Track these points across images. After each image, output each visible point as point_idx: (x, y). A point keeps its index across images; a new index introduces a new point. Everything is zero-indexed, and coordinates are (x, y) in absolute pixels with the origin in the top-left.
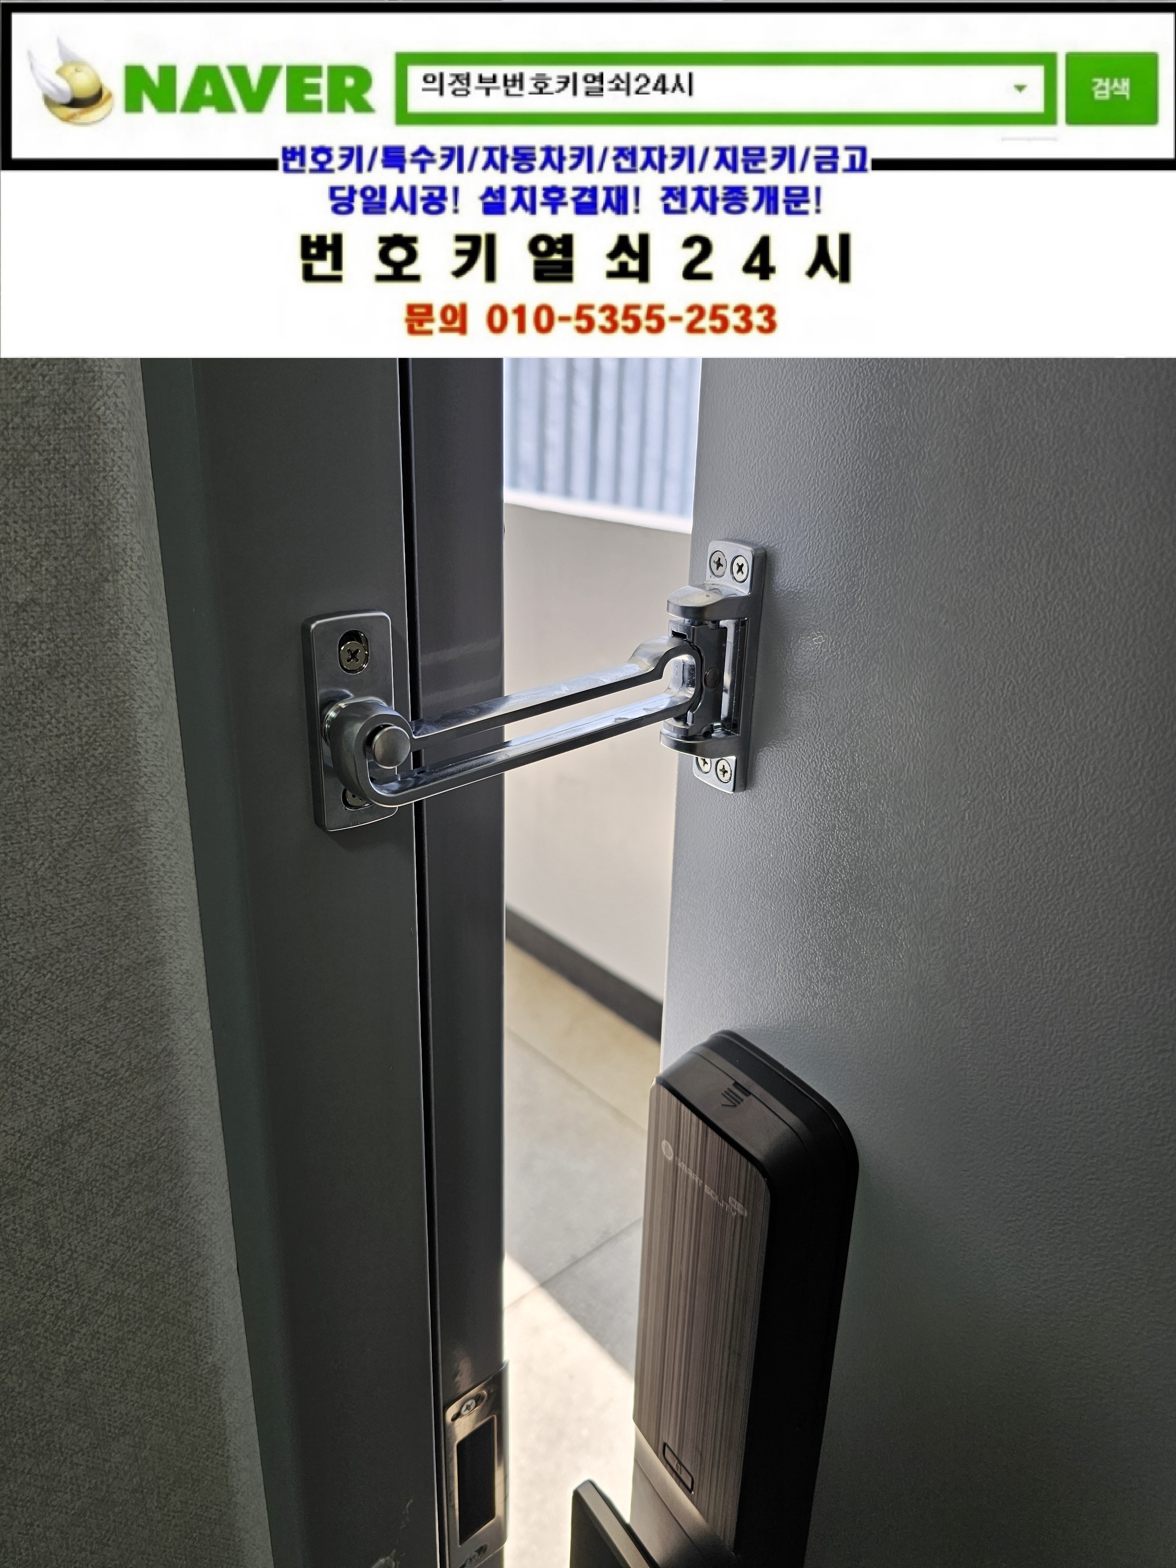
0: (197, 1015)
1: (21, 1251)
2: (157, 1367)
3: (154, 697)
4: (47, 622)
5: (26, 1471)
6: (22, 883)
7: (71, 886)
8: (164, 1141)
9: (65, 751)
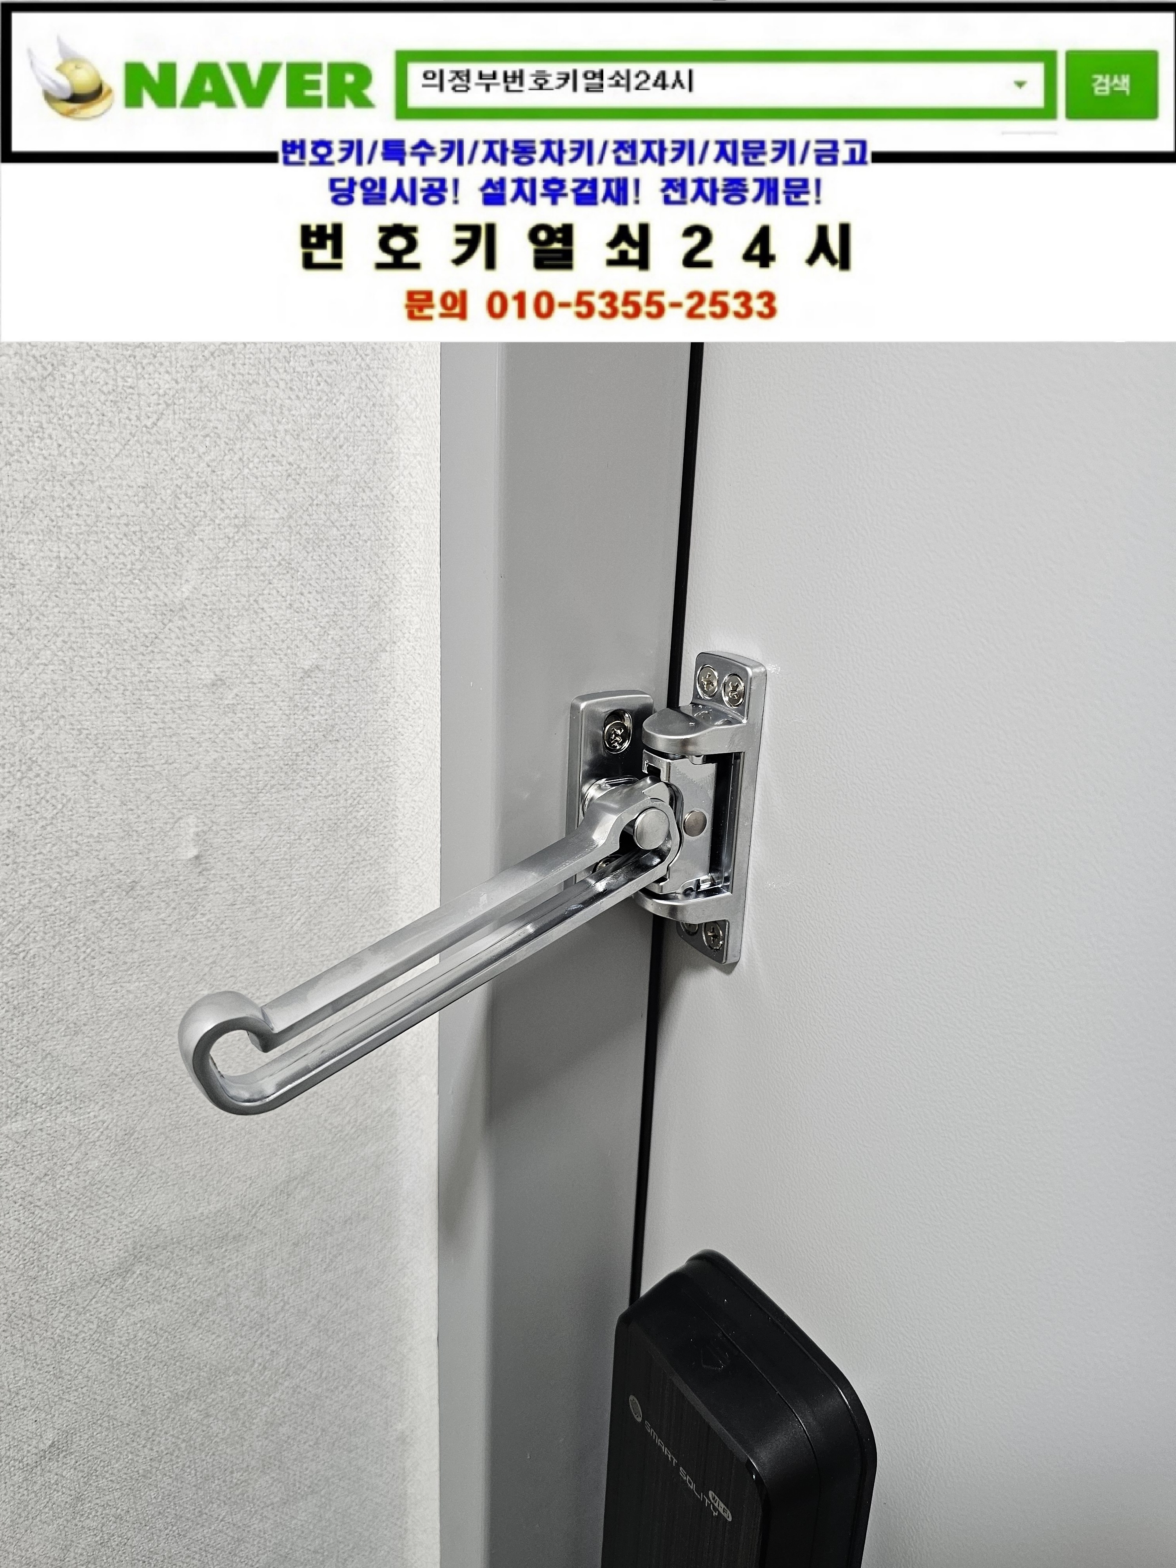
0: (423, 1078)
1: (240, 1297)
2: (350, 1428)
3: (417, 764)
4: (327, 688)
5: (221, 1518)
6: (279, 936)
7: (322, 942)
8: (379, 1201)
9: (331, 811)
